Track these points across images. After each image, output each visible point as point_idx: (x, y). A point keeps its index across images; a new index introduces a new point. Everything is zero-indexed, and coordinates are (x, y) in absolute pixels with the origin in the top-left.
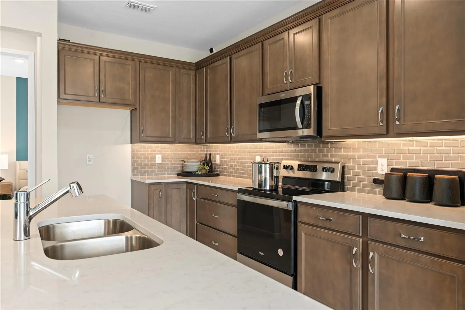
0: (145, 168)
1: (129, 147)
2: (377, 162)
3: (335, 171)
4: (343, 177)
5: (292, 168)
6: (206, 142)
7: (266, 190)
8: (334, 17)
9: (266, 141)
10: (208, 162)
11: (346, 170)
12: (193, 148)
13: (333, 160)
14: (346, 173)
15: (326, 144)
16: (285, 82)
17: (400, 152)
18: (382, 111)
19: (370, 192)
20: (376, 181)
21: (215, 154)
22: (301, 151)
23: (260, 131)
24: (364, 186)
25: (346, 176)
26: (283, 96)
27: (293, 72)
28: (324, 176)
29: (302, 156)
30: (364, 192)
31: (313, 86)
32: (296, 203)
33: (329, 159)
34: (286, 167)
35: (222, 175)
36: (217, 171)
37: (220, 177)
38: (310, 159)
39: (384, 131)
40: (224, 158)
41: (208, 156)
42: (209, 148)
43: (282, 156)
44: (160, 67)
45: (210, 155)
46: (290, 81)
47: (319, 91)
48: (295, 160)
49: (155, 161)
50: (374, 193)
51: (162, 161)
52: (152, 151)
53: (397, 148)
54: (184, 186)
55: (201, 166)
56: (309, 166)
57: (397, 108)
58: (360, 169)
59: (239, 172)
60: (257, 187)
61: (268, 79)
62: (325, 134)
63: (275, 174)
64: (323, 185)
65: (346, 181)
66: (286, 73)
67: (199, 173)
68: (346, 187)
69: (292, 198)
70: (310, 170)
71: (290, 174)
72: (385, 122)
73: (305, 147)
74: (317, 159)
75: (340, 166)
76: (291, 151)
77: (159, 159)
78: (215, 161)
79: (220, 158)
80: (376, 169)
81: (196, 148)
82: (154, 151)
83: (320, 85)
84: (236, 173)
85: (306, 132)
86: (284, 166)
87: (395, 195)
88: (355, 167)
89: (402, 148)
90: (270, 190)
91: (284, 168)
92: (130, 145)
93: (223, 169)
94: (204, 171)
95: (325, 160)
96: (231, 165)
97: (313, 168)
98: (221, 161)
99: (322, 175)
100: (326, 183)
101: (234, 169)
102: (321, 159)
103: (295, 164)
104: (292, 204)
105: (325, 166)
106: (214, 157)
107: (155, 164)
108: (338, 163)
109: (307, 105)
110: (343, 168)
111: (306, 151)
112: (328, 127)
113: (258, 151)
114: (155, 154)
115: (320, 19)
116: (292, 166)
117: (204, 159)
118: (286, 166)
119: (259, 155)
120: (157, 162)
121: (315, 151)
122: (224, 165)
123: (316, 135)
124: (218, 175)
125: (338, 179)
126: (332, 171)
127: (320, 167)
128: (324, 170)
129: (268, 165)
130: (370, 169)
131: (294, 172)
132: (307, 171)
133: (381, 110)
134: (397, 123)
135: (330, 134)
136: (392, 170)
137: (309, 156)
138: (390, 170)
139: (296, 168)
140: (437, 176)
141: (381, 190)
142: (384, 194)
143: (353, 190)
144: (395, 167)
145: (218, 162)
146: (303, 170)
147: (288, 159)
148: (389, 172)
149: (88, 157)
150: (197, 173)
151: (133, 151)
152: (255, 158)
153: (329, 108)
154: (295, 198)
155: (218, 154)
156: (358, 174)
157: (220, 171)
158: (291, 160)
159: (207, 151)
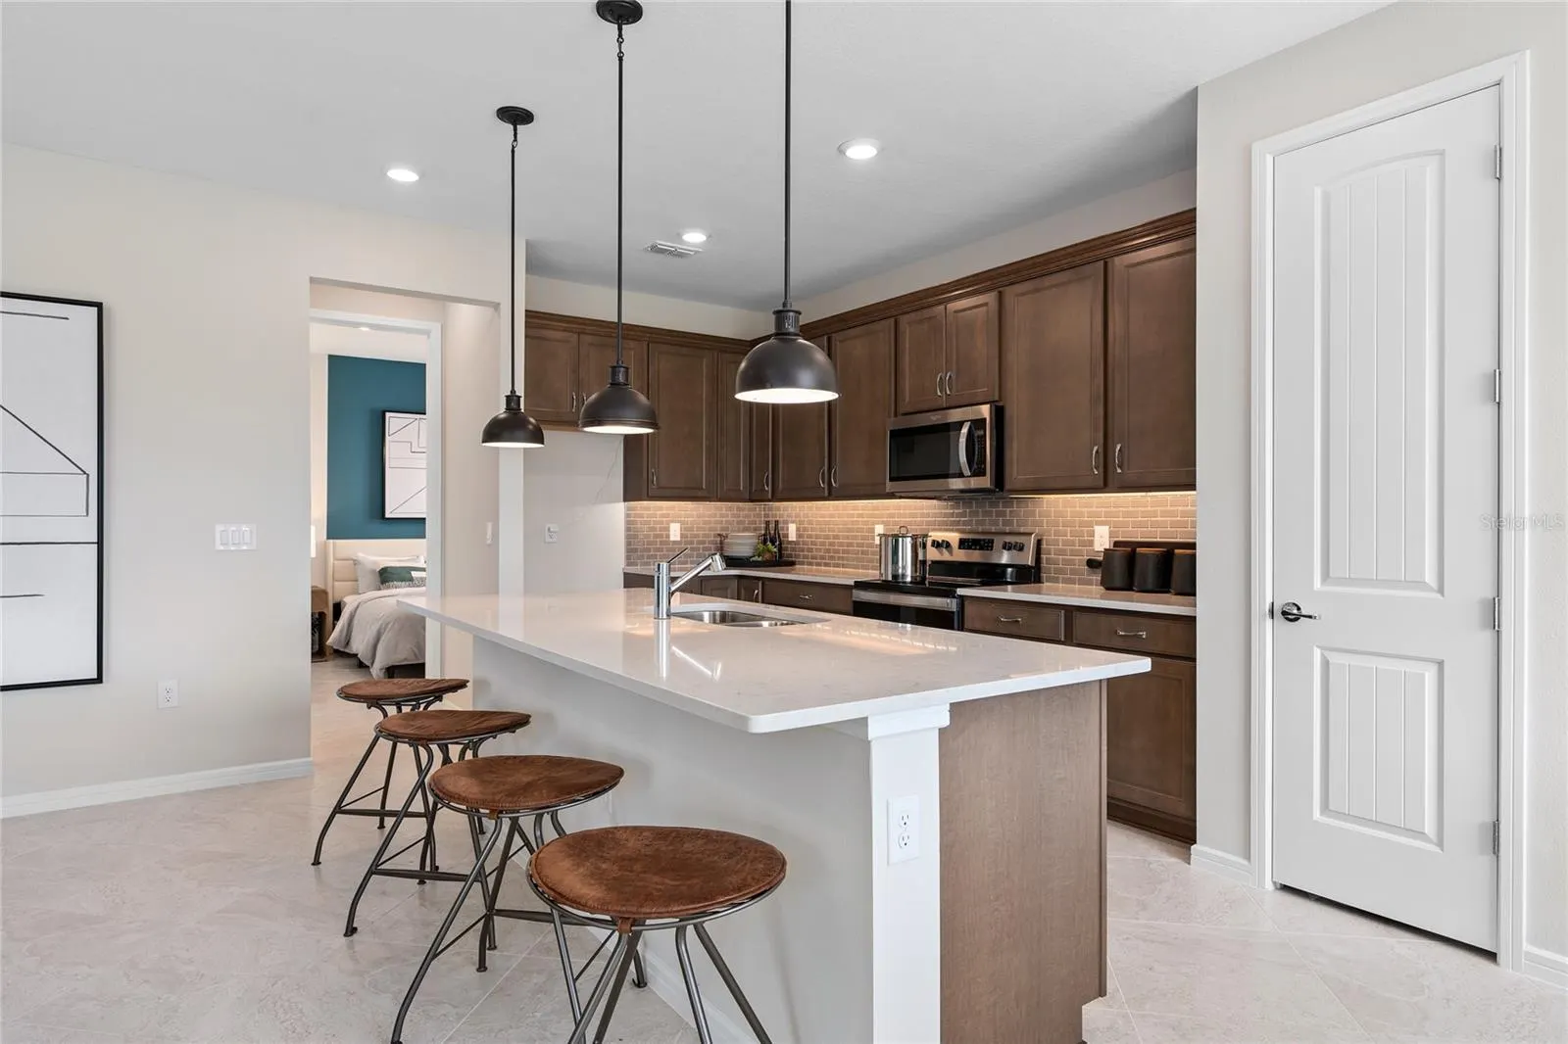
0: (649, 550)
1: (619, 509)
2: (1093, 531)
3: (1025, 548)
4: (1038, 559)
5: (948, 545)
6: (774, 499)
7: (905, 582)
8: (1023, 294)
9: (901, 498)
10: (772, 536)
11: (1044, 546)
12: (739, 509)
13: (1022, 530)
14: (1042, 551)
15: (1009, 503)
16: (939, 394)
17: (1128, 514)
18: (1097, 452)
19: (1082, 582)
20: (1092, 564)
21: (786, 522)
22: (963, 515)
23: (891, 480)
24: (1073, 571)
25: (1044, 557)
26: (935, 418)
27: (954, 377)
28: (1005, 558)
29: (965, 523)
30: (1072, 582)
31: (988, 406)
32: (962, 598)
33: (1015, 528)
34: (937, 545)
35: (803, 563)
36: (790, 556)
37: (797, 566)
38: (980, 529)
39: (1101, 483)
40: (805, 529)
41: (772, 526)
42: (771, 509)
43: (929, 523)
44: (684, 350)
45: (777, 522)
46: (948, 392)
47: (999, 413)
48: (952, 530)
49: (668, 536)
50: (1090, 583)
51: (682, 536)
52: (663, 516)
53: (1124, 509)
54: (735, 583)
55: (761, 546)
56: (979, 540)
57: (1119, 448)
58: (1065, 543)
59: (839, 557)
60: (890, 579)
61: (907, 384)
62: (1008, 486)
63: (920, 557)
64: (1004, 573)
65: (1044, 564)
66: (941, 378)
67: (756, 558)
68: (1044, 575)
69: (955, 592)
70: (981, 549)
71: (946, 556)
72: (1101, 469)
73: (971, 507)
74: (993, 529)
75: (1033, 539)
76: (945, 515)
77: (675, 533)
78: (787, 536)
79: (798, 529)
80: (1091, 543)
81: (743, 509)
82: (668, 516)
83: (1001, 404)
84: (832, 558)
85: (975, 483)
86: (934, 541)
87: (1118, 582)
88: (1057, 540)
89: (1133, 509)
90: (911, 583)
91: (933, 545)
92: (623, 503)
93: (803, 551)
94: (767, 556)
95: (1007, 529)
96: (823, 544)
97: (984, 545)
98: (799, 536)
99: (1000, 557)
100: (1010, 570)
101: (828, 551)
102: (1001, 527)
103: (953, 537)
104: (955, 601)
105: (1007, 541)
106: (783, 529)
107: (668, 542)
108: (1031, 534)
109: (978, 437)
110: (1039, 542)
111: (974, 514)
112: (1015, 474)
113: (881, 516)
114: (668, 523)
115: (1000, 292)
116: (947, 542)
117: (763, 532)
118: (938, 542)
119: (883, 523)
120: (672, 539)
121: (989, 514)
122: (804, 543)
123: (993, 487)
124: (793, 564)
125: (1030, 561)
126: (1021, 548)
127: (998, 542)
128: (1007, 547)
129: (909, 539)
130: (1083, 544)
131: (951, 553)
132: (975, 549)
133: (1096, 448)
134: (1119, 471)
135: (1018, 486)
136: (1117, 544)
137: (979, 523)
138: (1112, 545)
139: (955, 544)
140: (1177, 551)
141: (1098, 578)
142: (1102, 583)
143: (1056, 580)
144: (1121, 539)
145: (792, 537)
146: (969, 548)
147: (940, 530)
148: (1112, 548)
149: (549, 529)
150: (754, 559)
151: (628, 516)
152: (874, 529)
153: (1015, 445)
154: (960, 591)
155: (793, 522)
156: (1062, 552)
157: (797, 556)
158: (947, 530)
159: (766, 516)
